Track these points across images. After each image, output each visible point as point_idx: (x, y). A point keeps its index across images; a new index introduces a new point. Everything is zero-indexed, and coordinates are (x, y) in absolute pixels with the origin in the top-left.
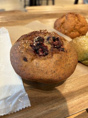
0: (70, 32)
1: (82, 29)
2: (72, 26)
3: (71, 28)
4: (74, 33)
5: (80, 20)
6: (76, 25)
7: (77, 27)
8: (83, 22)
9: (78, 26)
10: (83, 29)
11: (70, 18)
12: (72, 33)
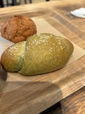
0: (14, 37)
1: (26, 33)
2: (14, 31)
3: (13, 33)
4: (18, 37)
5: (23, 23)
6: (18, 29)
7: (20, 32)
8: (26, 25)
9: (21, 30)
10: (28, 33)
11: (12, 22)
12: (16, 38)
